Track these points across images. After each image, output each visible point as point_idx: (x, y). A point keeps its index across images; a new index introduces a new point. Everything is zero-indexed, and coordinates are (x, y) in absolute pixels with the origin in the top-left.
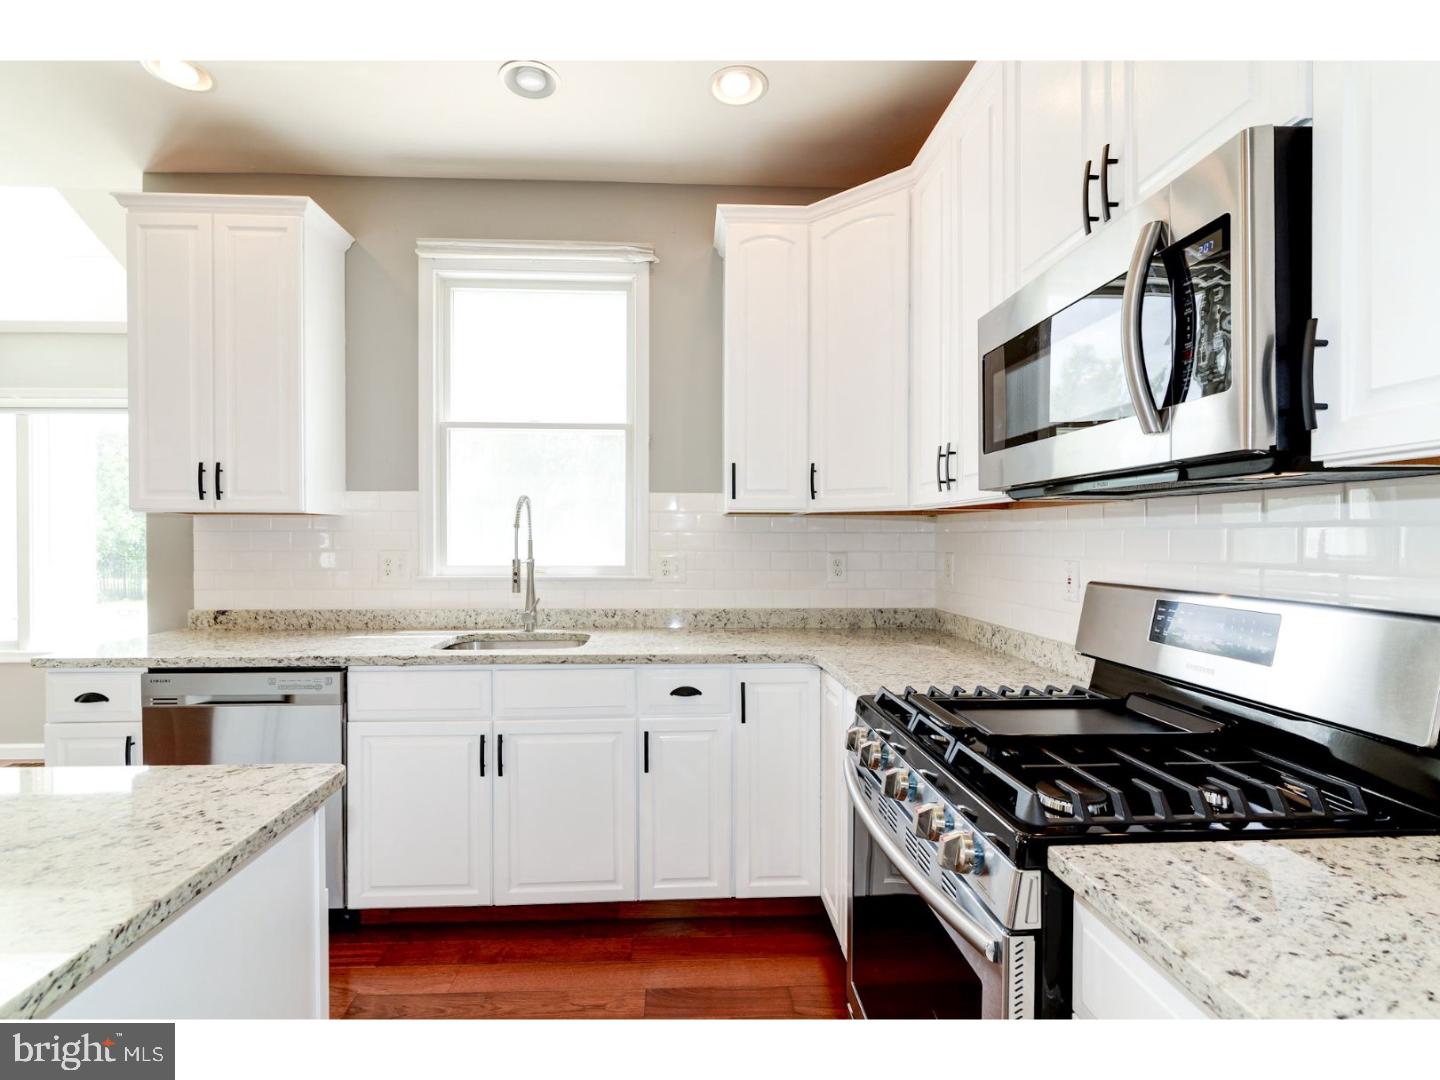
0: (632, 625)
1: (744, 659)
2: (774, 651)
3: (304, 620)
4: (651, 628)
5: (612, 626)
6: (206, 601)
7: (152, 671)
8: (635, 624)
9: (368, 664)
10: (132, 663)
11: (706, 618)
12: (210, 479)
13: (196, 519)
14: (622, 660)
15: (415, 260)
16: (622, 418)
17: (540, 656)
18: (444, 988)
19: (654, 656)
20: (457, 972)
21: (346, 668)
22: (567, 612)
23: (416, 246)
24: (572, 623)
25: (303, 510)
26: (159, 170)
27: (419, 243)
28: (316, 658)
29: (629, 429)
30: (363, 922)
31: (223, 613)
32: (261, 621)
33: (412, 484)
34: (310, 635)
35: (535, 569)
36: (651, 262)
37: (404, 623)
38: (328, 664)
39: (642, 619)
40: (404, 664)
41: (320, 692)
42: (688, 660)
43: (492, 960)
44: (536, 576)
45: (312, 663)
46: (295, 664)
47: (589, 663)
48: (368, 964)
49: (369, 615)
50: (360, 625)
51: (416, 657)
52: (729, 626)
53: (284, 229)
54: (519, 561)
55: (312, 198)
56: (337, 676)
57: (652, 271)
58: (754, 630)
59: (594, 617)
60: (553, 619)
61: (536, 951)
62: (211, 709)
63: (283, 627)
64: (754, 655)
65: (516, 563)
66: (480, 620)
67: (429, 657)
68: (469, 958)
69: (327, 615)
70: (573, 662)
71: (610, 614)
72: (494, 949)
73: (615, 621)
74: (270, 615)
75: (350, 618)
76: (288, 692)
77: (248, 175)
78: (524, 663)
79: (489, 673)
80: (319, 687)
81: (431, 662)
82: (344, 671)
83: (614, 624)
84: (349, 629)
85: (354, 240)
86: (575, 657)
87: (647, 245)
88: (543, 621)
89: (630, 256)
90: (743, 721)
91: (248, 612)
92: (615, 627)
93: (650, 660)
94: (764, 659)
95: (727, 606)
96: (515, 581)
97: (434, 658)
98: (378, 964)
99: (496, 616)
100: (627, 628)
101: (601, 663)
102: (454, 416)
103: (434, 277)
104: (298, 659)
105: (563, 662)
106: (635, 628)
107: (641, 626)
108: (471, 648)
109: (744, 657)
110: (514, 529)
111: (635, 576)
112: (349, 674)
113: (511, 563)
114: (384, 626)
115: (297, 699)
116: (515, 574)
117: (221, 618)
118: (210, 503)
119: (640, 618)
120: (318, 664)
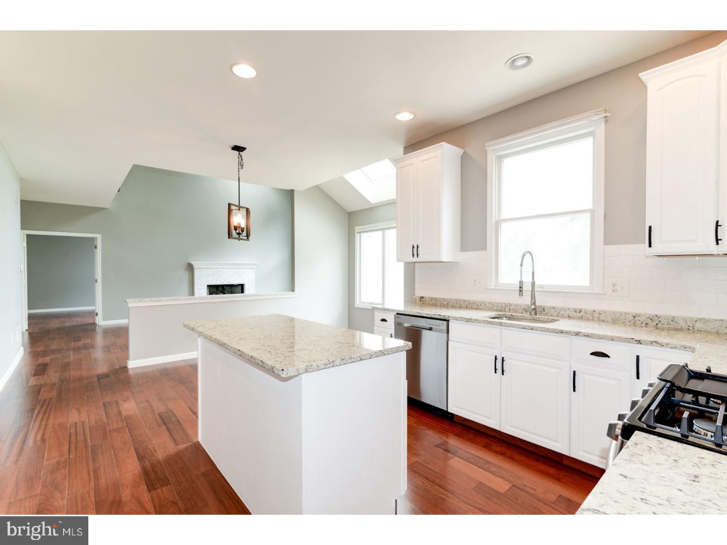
0: (591, 319)
1: (639, 342)
2: (664, 340)
3: (446, 302)
4: (603, 321)
5: (579, 317)
6: (419, 293)
7: (398, 314)
8: (593, 318)
9: (455, 320)
10: (392, 311)
11: (642, 319)
12: (415, 251)
13: (416, 264)
14: (562, 332)
15: (486, 151)
16: (590, 206)
17: (522, 325)
18: (473, 452)
19: (580, 333)
20: (481, 450)
21: (449, 320)
22: (554, 308)
23: (485, 146)
24: (556, 313)
25: (442, 260)
26: (407, 145)
27: (486, 145)
28: (439, 315)
29: (592, 212)
30: (454, 420)
31: (423, 297)
32: (433, 301)
33: (484, 247)
34: (448, 308)
35: (535, 286)
36: (606, 117)
37: (480, 307)
38: (442, 318)
39: (597, 315)
40: (467, 321)
41: (439, 328)
42: (601, 337)
43: (496, 452)
44: (536, 289)
45: (438, 317)
46: (433, 316)
47: (544, 331)
48: (452, 433)
49: (468, 302)
50: (464, 306)
51: (471, 319)
52: (660, 325)
53: (437, 157)
54: (522, 282)
55: (445, 142)
56: (445, 323)
57: (606, 121)
58: (681, 329)
59: (568, 312)
60: (546, 311)
61: (516, 457)
62: (421, 331)
63: (440, 304)
64: (647, 341)
65: (521, 283)
66: (512, 308)
67: (476, 320)
68: (487, 447)
69: (453, 301)
70: (536, 330)
71: (578, 311)
72: (498, 449)
73: (580, 315)
74: (436, 299)
75: (461, 302)
76: (431, 326)
77: (431, 138)
78: (514, 327)
79: (500, 329)
80: (440, 326)
81: (477, 321)
82: (448, 321)
83: (580, 316)
84: (460, 307)
85: (463, 151)
86: (538, 327)
87: (601, 109)
88: (541, 311)
89: (590, 118)
90: (638, 378)
91: (429, 298)
92: (581, 318)
93: (577, 334)
94: (654, 343)
95: (659, 313)
96: (520, 291)
97: (478, 320)
98: (454, 434)
99: (519, 307)
100: (588, 319)
101: (550, 332)
102: (504, 216)
103: (494, 156)
104: (434, 315)
105: (532, 329)
106: (593, 320)
107: (597, 319)
108: (503, 319)
109: (639, 341)
110: (520, 267)
111: (595, 292)
112: (450, 323)
113: (519, 283)
114: (473, 307)
115: (433, 329)
116: (520, 287)
117: (422, 299)
118: (415, 259)
119: (596, 315)
120: (439, 317)
